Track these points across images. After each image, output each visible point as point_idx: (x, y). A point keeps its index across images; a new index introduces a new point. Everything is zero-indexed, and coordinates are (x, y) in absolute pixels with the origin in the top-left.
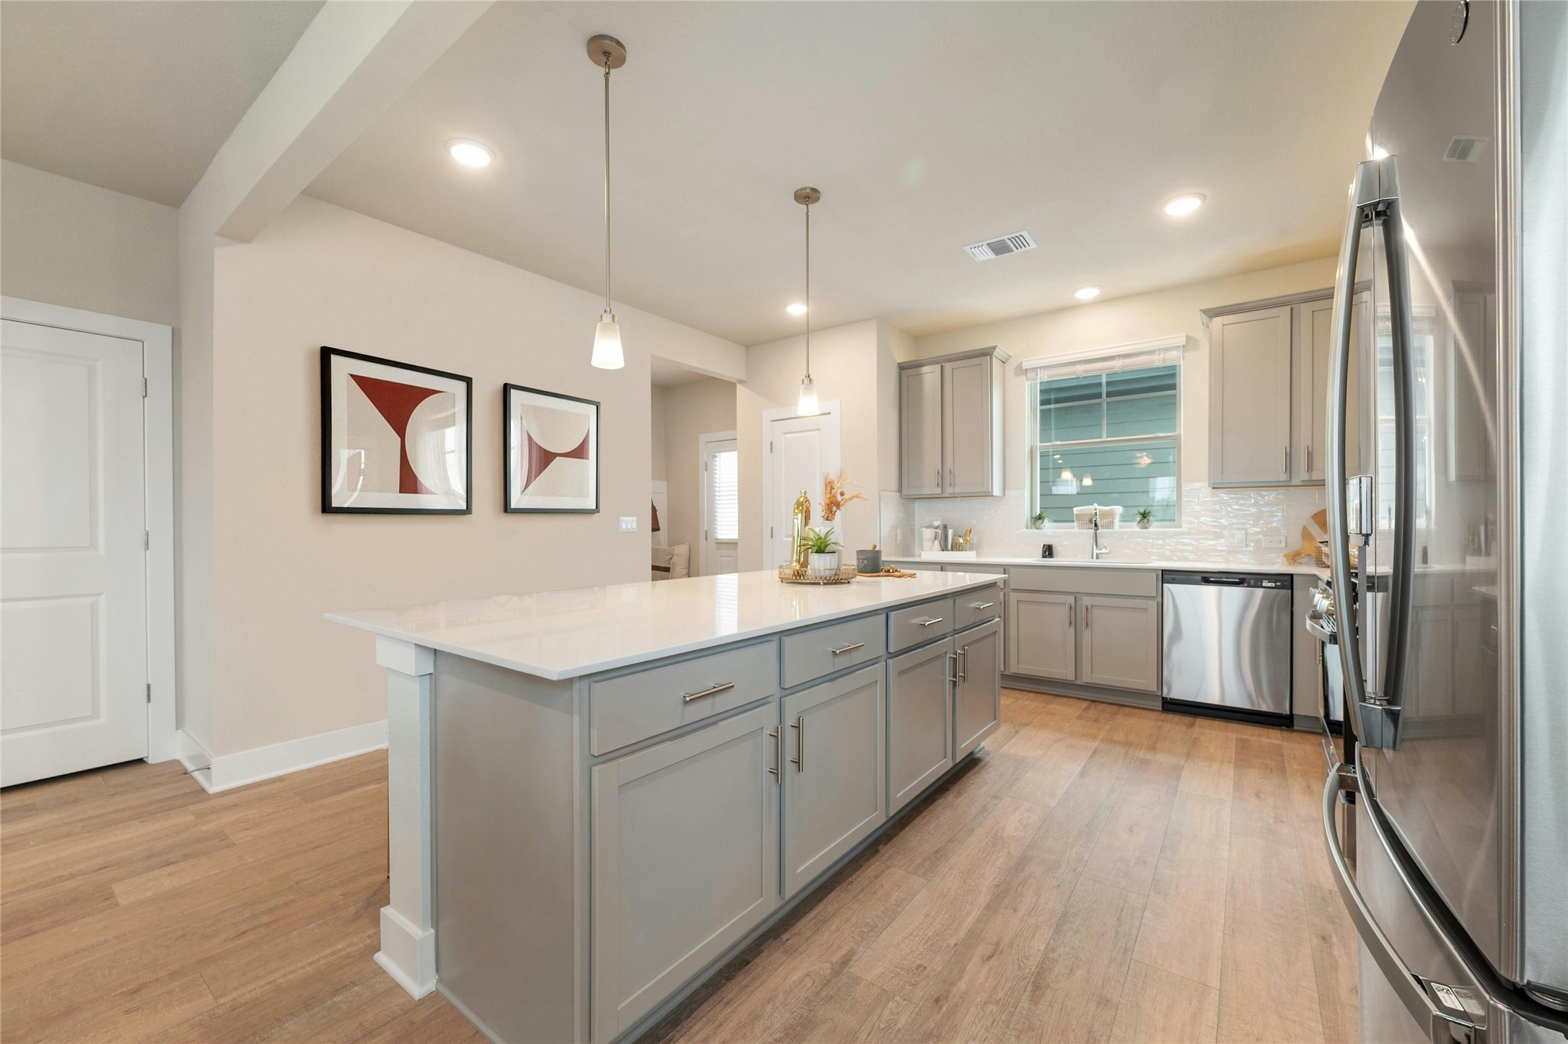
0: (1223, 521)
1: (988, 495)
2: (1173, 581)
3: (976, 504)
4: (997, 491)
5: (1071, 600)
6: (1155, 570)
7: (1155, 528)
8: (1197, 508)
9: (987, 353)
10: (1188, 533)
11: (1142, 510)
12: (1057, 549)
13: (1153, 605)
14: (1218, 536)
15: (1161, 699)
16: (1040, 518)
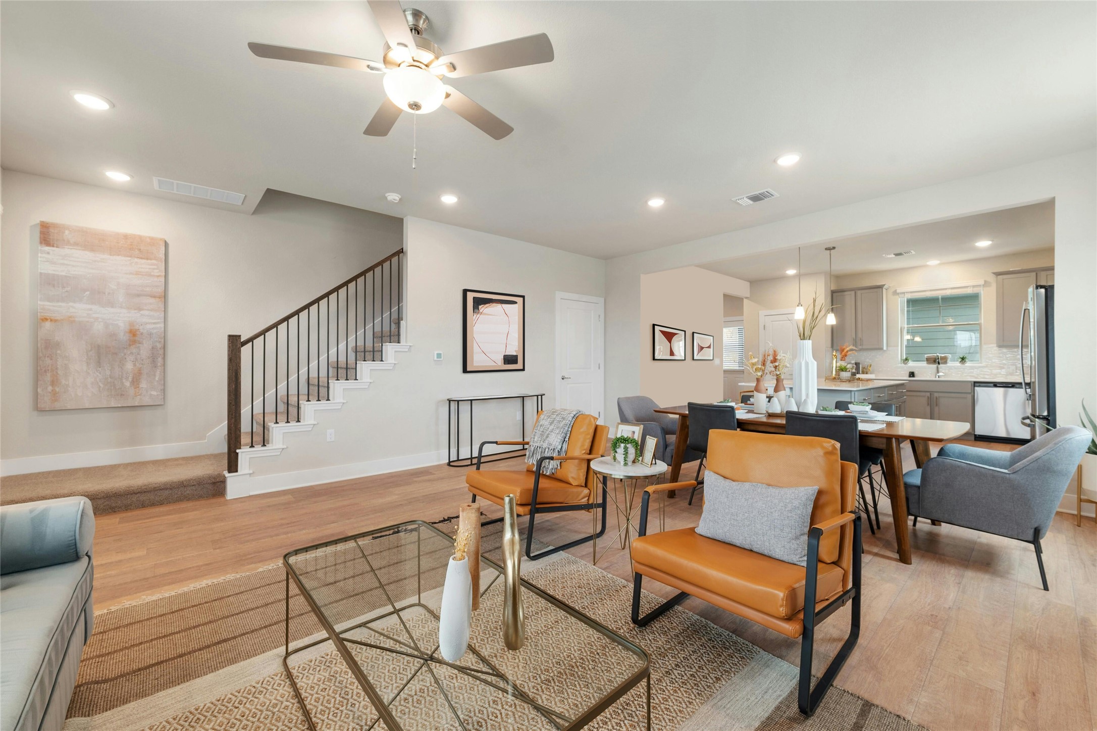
0: (1004, 362)
1: (882, 349)
2: (979, 386)
3: (873, 353)
4: (885, 348)
5: (928, 394)
6: (971, 382)
7: (968, 364)
8: (991, 355)
9: (880, 287)
10: (986, 366)
11: (962, 357)
12: (916, 373)
13: (970, 396)
14: (1002, 368)
15: (973, 436)
16: (906, 359)
